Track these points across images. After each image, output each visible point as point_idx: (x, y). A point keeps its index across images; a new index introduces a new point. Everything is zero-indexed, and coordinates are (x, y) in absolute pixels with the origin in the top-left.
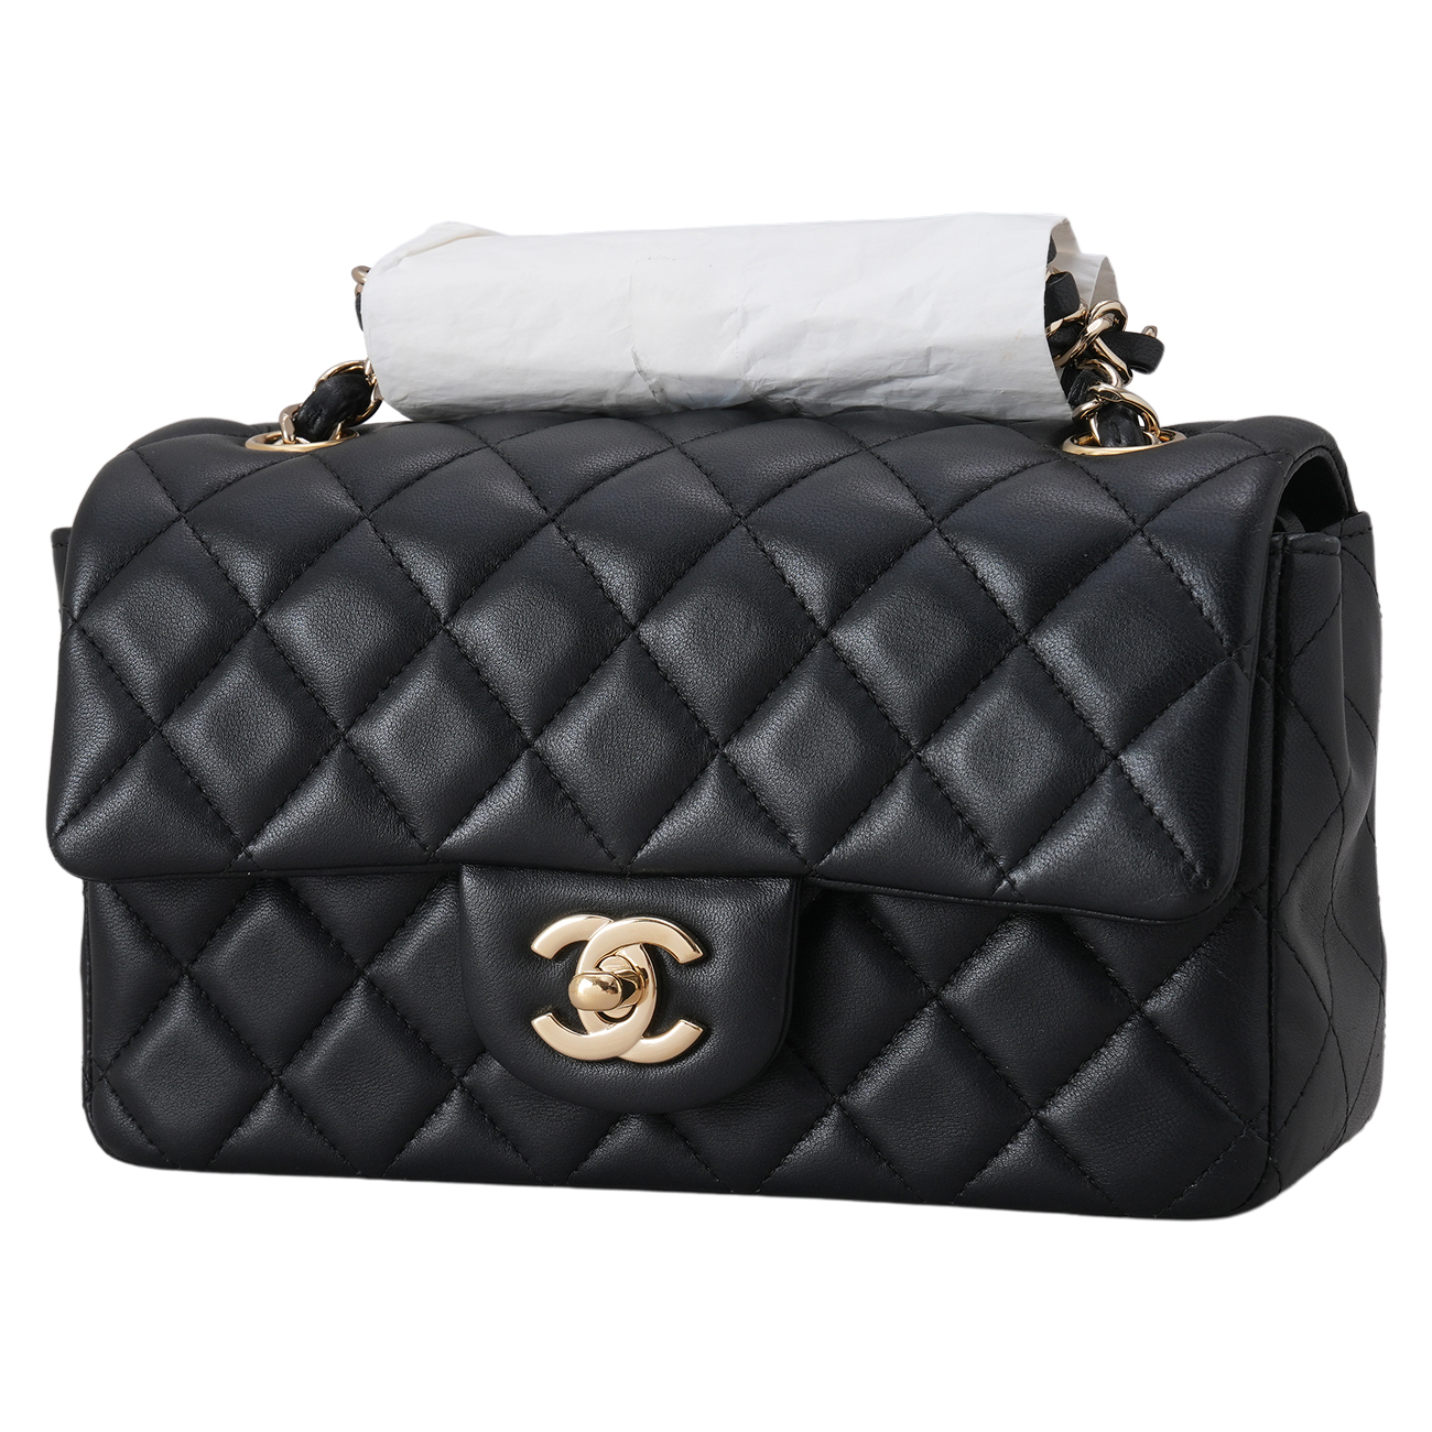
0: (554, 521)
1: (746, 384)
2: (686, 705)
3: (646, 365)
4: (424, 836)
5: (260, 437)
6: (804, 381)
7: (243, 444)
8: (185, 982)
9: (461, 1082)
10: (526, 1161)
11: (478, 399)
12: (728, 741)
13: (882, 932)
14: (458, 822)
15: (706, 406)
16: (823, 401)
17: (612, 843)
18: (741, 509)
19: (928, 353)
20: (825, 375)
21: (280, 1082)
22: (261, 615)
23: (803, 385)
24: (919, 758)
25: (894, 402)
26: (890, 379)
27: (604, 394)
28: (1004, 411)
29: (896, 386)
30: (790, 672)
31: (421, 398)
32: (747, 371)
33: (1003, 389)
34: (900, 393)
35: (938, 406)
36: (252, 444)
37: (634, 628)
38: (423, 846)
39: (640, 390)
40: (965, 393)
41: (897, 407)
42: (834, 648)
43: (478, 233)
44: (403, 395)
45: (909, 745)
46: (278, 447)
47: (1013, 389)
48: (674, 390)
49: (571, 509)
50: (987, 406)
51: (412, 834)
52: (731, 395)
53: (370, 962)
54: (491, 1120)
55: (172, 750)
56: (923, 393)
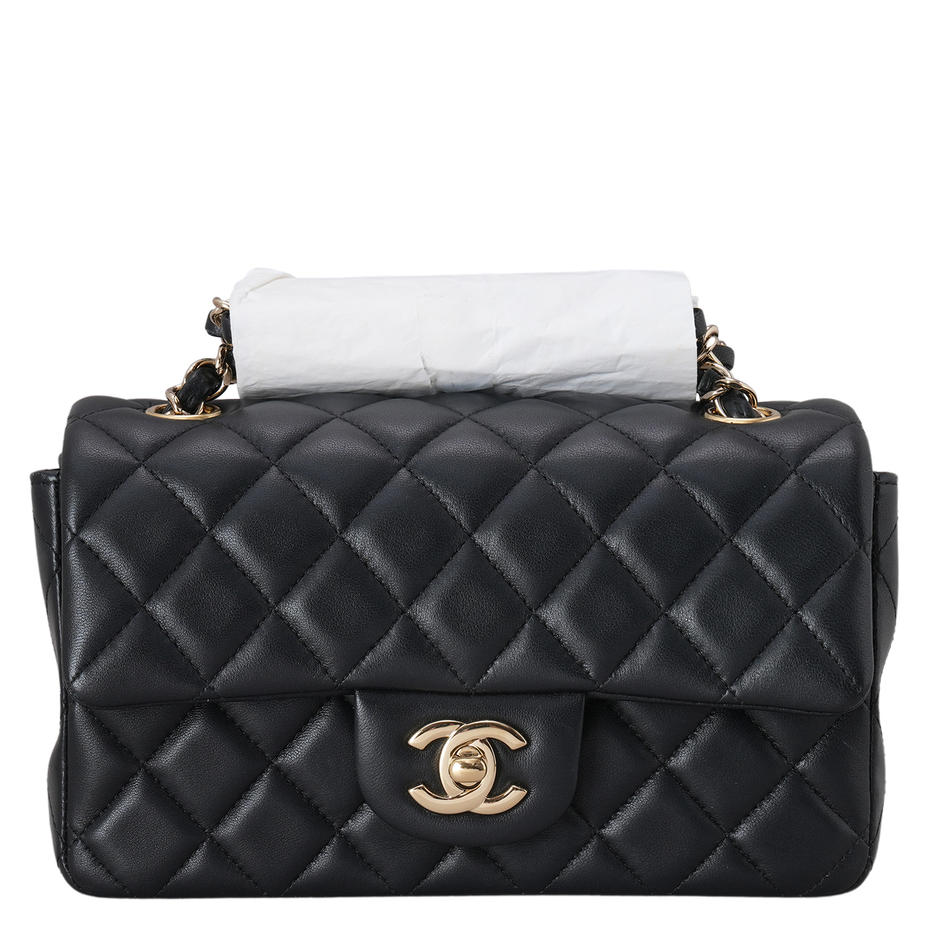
0: (404, 466)
1: (494, 377)
2: (510, 584)
3: (429, 365)
4: (333, 672)
5: (153, 408)
6: (534, 375)
7: (144, 412)
8: (140, 774)
9: (340, 831)
10: (384, 880)
11: (306, 385)
12: (539, 607)
13: (628, 725)
14: (356, 664)
15: (462, 390)
16: (537, 388)
17: (461, 675)
18: (531, 458)
19: (619, 358)
20: (549, 371)
21: (211, 837)
22: (210, 530)
23: (529, 378)
24: (667, 615)
25: (583, 389)
26: (589, 374)
27: (394, 382)
28: (652, 394)
29: (590, 379)
30: (578, 562)
31: (266, 384)
32: (496, 369)
33: (659, 381)
34: (591, 383)
35: (611, 391)
36: (151, 412)
37: (470, 535)
38: (334, 679)
39: (423, 380)
40: (634, 383)
41: (583, 392)
42: (605, 547)
43: (285, 276)
44: (255, 382)
45: (659, 607)
46: (168, 416)
47: (666, 381)
48: (444, 381)
49: (416, 458)
50: (642, 391)
51: (326, 671)
52: (481, 383)
53: (277, 756)
54: (360, 855)
55: (154, 620)
56: (606, 383)
